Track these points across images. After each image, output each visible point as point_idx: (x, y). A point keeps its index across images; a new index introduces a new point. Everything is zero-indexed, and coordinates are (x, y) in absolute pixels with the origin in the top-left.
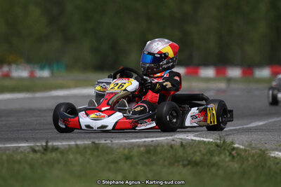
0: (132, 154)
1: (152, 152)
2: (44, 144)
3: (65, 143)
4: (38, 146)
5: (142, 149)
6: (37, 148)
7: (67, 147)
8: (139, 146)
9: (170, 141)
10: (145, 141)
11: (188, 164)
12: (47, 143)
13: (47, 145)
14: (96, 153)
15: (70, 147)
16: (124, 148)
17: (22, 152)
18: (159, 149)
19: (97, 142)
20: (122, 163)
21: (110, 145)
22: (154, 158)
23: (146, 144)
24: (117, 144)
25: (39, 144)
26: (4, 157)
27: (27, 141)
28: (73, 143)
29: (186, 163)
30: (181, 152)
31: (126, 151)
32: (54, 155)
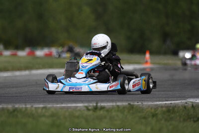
0: (157, 112)
1: (171, 111)
2: (95, 105)
3: (109, 104)
4: (90, 106)
5: (164, 109)
6: (90, 108)
7: (111, 107)
8: (162, 107)
9: (183, 104)
10: (166, 104)
11: (197, 121)
12: (97, 103)
13: (97, 106)
14: (131, 111)
15: (113, 107)
16: (151, 109)
17: (79, 110)
18: (176, 109)
19: (132, 104)
20: (150, 119)
21: (141, 106)
22: (173, 115)
23: (167, 105)
24: (146, 105)
25: (91, 105)
26: (67, 114)
27: (82, 102)
28: (114, 104)
29: (195, 119)
30: (192, 111)
31: (153, 110)
32: (102, 112)
